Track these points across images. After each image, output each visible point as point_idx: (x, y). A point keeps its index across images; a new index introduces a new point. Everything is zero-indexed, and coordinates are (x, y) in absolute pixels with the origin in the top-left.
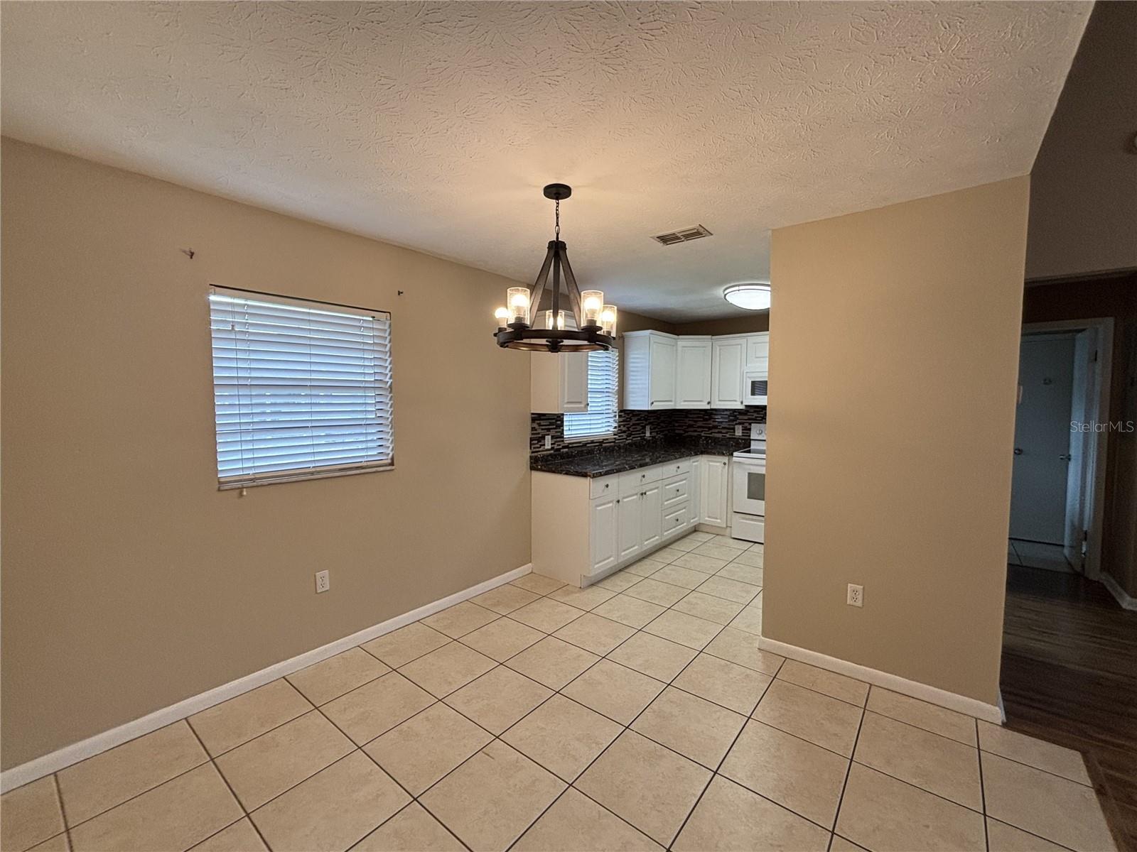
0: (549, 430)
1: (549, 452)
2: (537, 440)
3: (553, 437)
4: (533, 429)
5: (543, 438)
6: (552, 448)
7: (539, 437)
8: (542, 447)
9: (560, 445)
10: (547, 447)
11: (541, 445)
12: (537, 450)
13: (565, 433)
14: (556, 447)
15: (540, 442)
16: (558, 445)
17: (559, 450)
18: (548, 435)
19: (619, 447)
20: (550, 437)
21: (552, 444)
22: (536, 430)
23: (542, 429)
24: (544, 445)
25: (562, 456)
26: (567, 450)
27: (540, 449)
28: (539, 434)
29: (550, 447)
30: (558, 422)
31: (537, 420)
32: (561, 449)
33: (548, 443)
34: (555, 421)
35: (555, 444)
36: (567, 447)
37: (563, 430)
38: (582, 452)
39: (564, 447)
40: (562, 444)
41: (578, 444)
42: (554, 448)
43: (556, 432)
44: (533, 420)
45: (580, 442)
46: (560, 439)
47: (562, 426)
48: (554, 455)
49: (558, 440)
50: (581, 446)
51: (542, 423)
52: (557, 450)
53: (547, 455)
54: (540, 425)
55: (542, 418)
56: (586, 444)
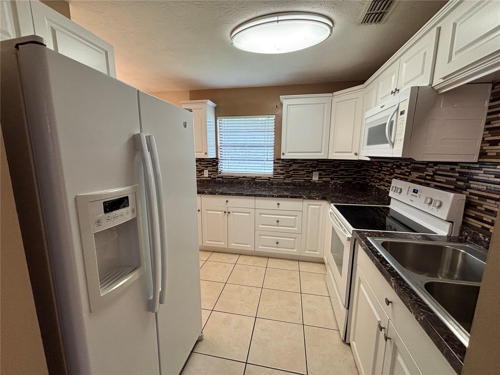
0: (207, 167)
1: (207, 179)
2: (198, 171)
3: (209, 171)
5: (203, 171)
6: (209, 177)
7: (200, 170)
8: (202, 175)
9: (216, 176)
10: (205, 176)
11: (201, 175)
12: (199, 176)
13: (219, 169)
14: (212, 176)
15: (201, 173)
16: (214, 176)
17: (215, 178)
18: (207, 169)
19: (272, 184)
20: (207, 171)
21: (209, 175)
22: (198, 166)
23: (202, 166)
24: (204, 175)
26: (221, 179)
27: (200, 176)
28: (200, 168)
29: (207, 176)
30: (214, 163)
31: (199, 161)
32: (216, 178)
33: (206, 174)
34: (211, 163)
35: (211, 175)
36: (222, 177)
37: (218, 168)
38: (232, 181)
39: (218, 177)
40: (217, 176)
41: (231, 177)
42: (211, 177)
43: (213, 169)
44: (197, 161)
45: (233, 176)
46: (215, 173)
47: (217, 166)
48: (209, 180)
49: (214, 173)
50: (234, 178)
51: (202, 163)
52: (213, 178)
53: (204, 180)
54: (200, 164)
55: (202, 160)
56: (238, 178)
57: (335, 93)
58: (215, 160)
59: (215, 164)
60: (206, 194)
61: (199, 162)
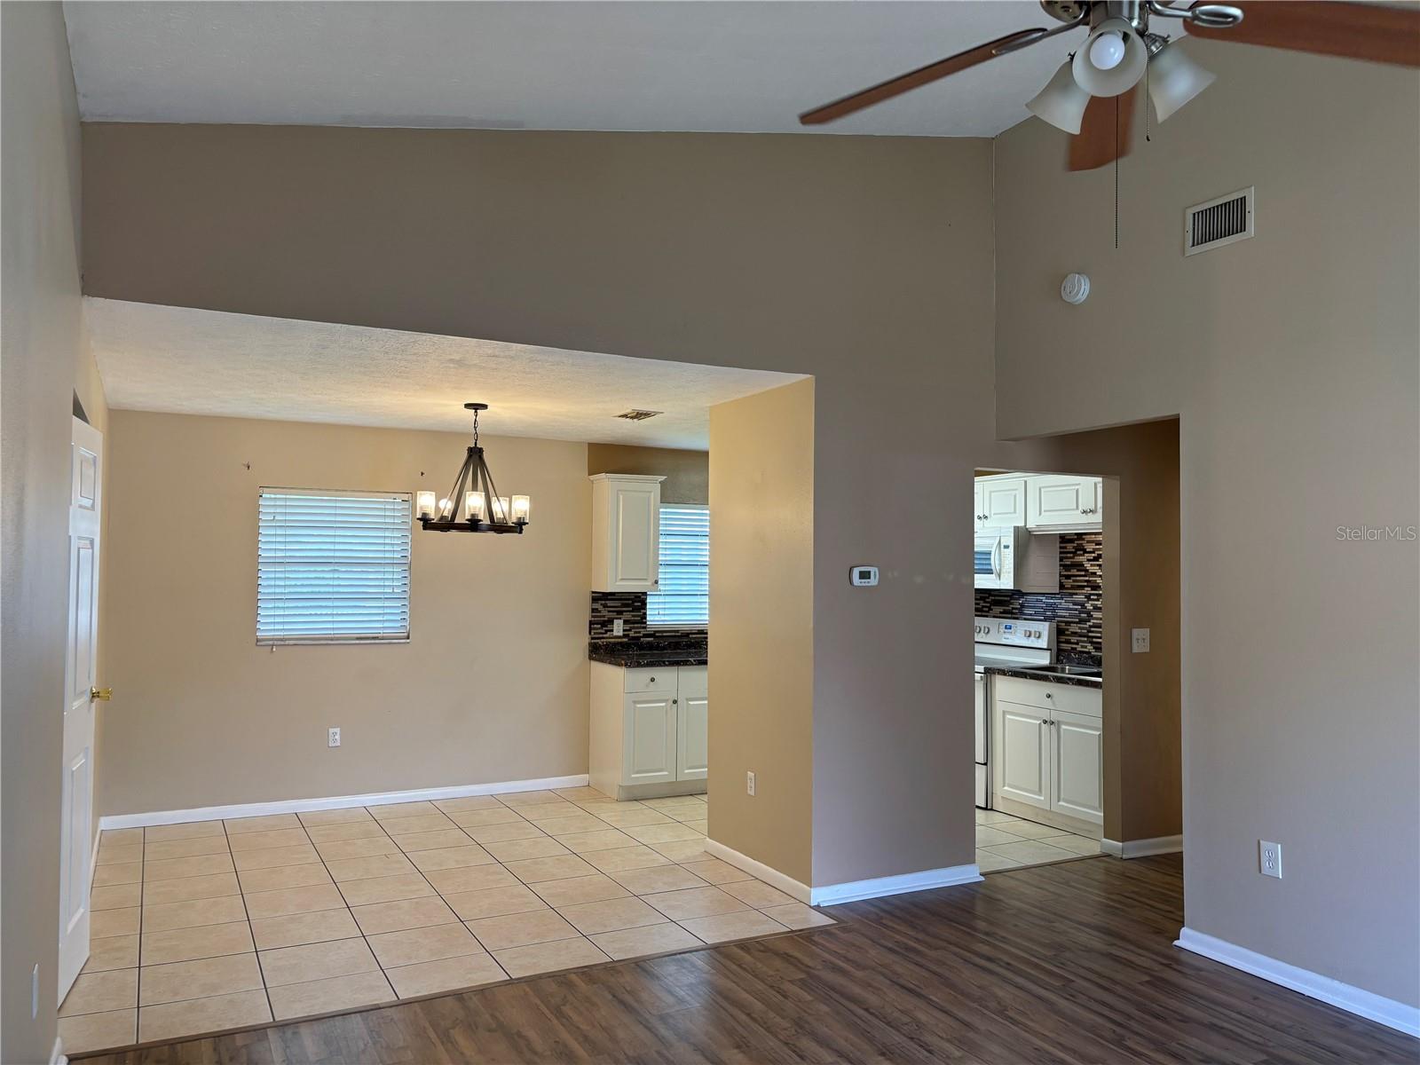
0: (620, 613)
1: (619, 640)
2: (599, 624)
3: (626, 622)
4: (593, 610)
5: (611, 621)
6: (625, 636)
7: (605, 621)
8: (609, 633)
9: (639, 632)
10: (615, 633)
11: (606, 631)
12: (601, 636)
13: (647, 616)
14: (632, 634)
15: (608, 626)
16: (636, 632)
17: (638, 638)
18: (620, 619)
20: (621, 621)
21: (624, 630)
22: (599, 612)
23: (609, 611)
24: (612, 631)
25: (641, 647)
26: (650, 639)
27: (604, 636)
28: (604, 616)
29: (621, 634)
30: (636, 604)
31: (601, 600)
32: (641, 637)
33: (618, 628)
34: (630, 602)
35: (630, 630)
36: (652, 635)
37: (645, 614)
38: (678, 643)
39: (646, 636)
40: (643, 632)
41: (673, 634)
42: (628, 635)
43: (633, 616)
44: (594, 600)
45: (678, 631)
46: (639, 625)
47: (645, 608)
48: (626, 643)
49: (636, 625)
50: (678, 636)
51: (610, 603)
52: (634, 638)
53: (615, 644)
54: (605, 606)
55: (609, 597)
56: (687, 635)
58: (640, 597)
59: (639, 604)
61: (603, 602)
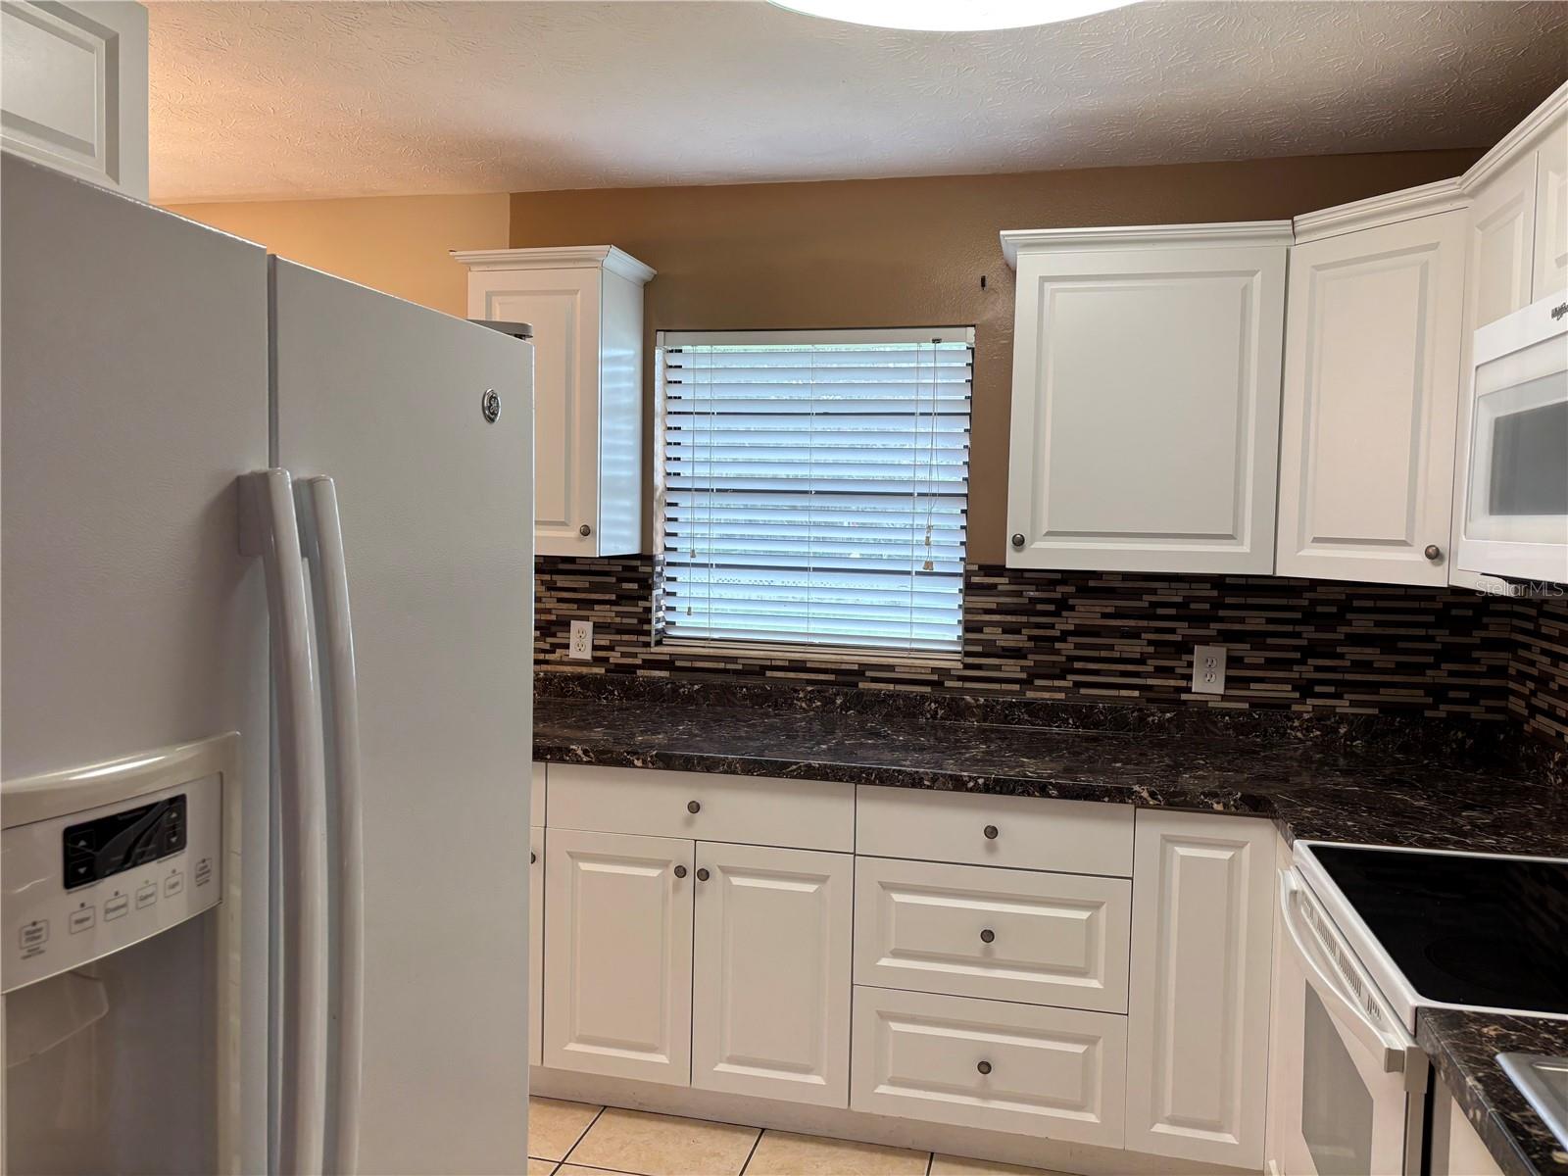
0: (588, 604)
1: (584, 670)
3: (598, 628)
6: (597, 661)
7: (554, 622)
8: (559, 652)
9: (635, 655)
10: (574, 653)
11: (558, 647)
13: (654, 616)
14: (615, 657)
15: (554, 635)
16: (624, 655)
17: (631, 669)
18: (586, 618)
19: (956, 710)
20: (588, 626)
21: (595, 648)
22: (546, 600)
23: (560, 600)
24: (567, 646)
26: (665, 674)
27: (549, 657)
28: (554, 611)
29: (587, 655)
30: (626, 586)
32: (639, 667)
33: (581, 642)
34: (614, 580)
35: (611, 648)
36: (668, 664)
37: (648, 610)
39: (649, 664)
40: (643, 654)
41: (722, 665)
42: (607, 659)
43: (618, 614)
44: (540, 572)
45: (734, 659)
46: (634, 638)
47: (646, 598)
48: (595, 678)
49: (626, 637)
50: (735, 672)
51: (565, 582)
52: (620, 668)
53: (567, 679)
54: (557, 588)
55: (561, 566)
56: (758, 670)
57: (1305, 221)
58: (635, 569)
59: (635, 586)
60: (579, 762)
61: (547, 576)
